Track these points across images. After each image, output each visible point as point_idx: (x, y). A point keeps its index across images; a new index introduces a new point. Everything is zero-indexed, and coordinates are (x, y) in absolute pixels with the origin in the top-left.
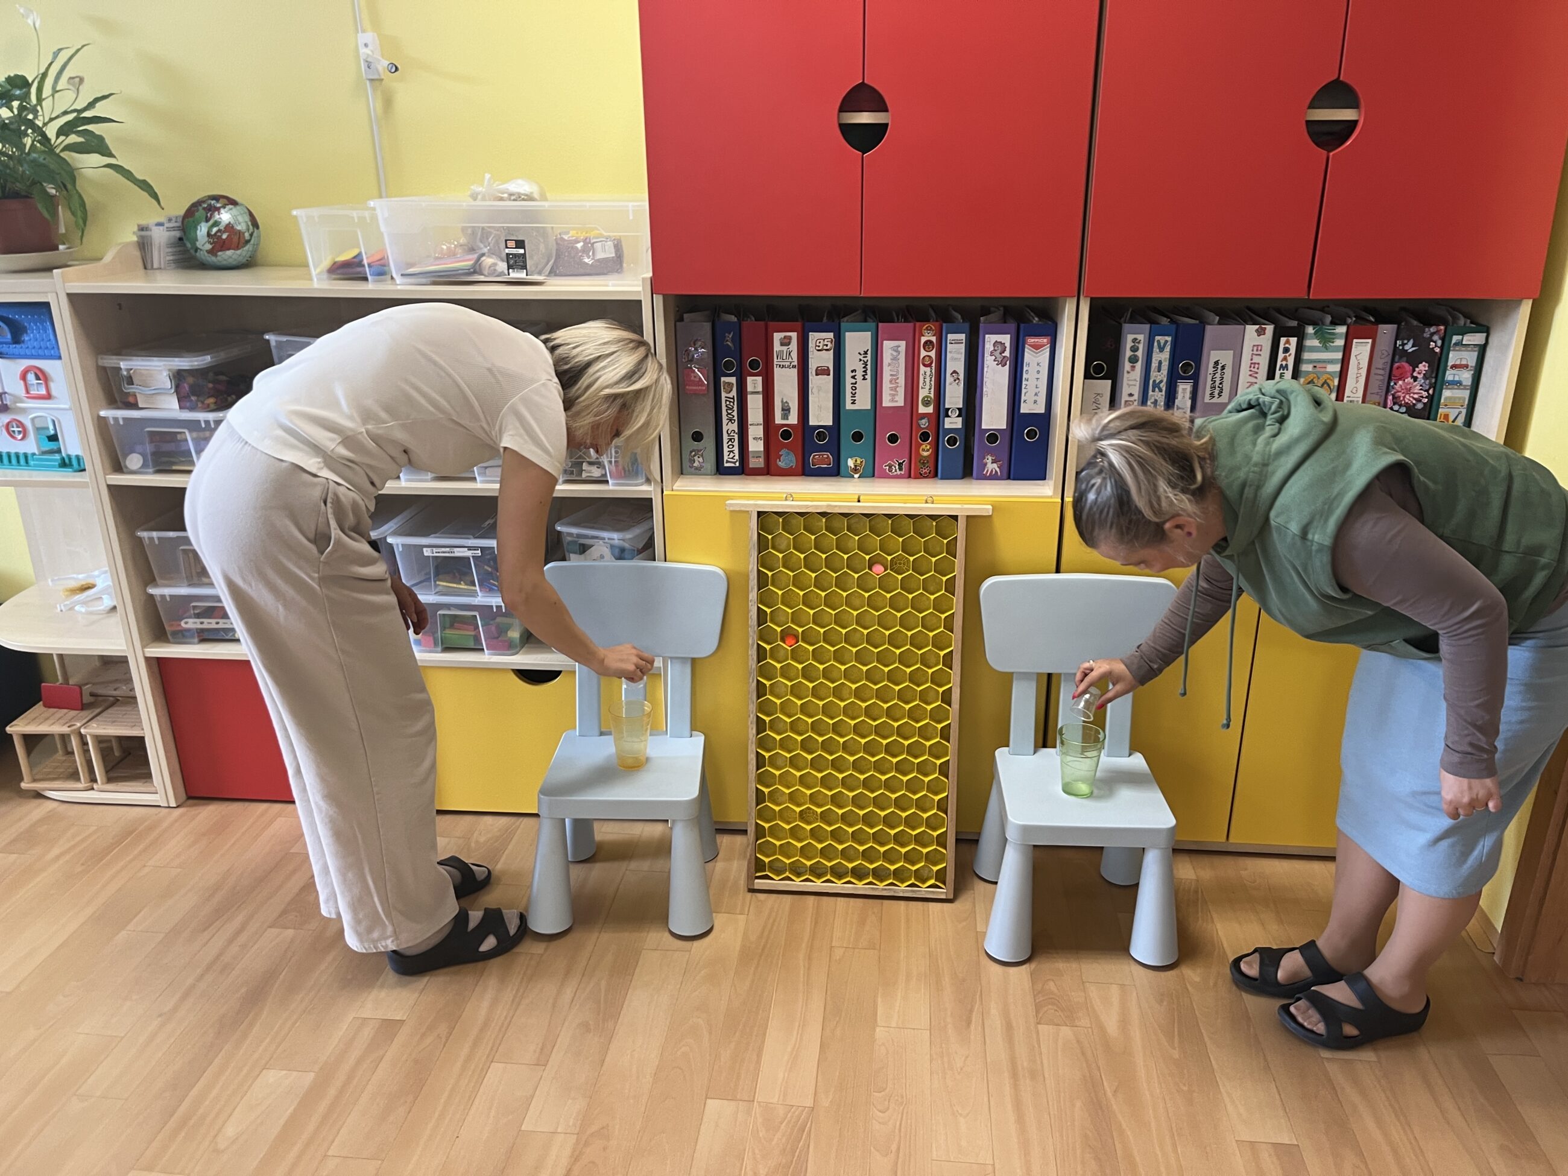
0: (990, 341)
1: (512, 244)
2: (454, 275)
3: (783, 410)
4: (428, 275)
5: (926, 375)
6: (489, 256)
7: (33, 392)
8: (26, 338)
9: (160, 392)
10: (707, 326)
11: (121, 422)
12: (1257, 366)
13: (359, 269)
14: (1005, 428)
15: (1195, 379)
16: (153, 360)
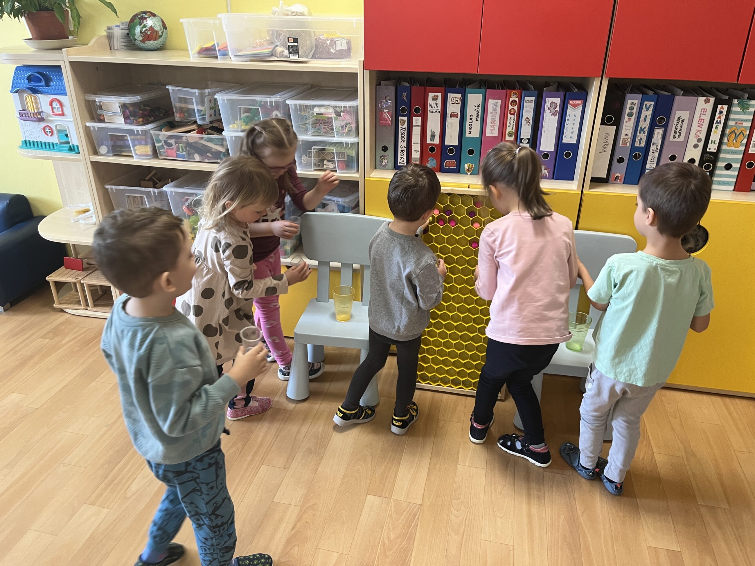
0: (549, 101)
1: (291, 40)
2: (261, 57)
3: (431, 136)
4: (249, 56)
5: (511, 119)
6: (280, 47)
7: (56, 111)
8: (52, 84)
9: (115, 114)
10: (392, 89)
11: (96, 129)
12: (702, 121)
13: (214, 52)
14: (553, 150)
15: (666, 127)
16: (111, 98)
